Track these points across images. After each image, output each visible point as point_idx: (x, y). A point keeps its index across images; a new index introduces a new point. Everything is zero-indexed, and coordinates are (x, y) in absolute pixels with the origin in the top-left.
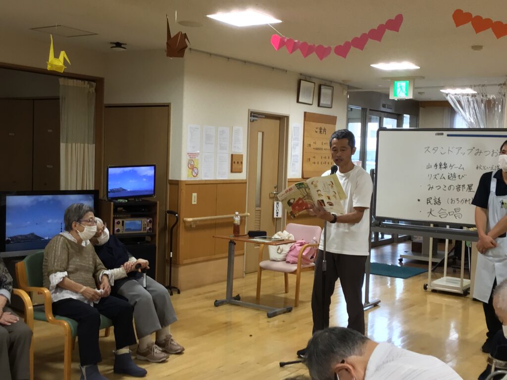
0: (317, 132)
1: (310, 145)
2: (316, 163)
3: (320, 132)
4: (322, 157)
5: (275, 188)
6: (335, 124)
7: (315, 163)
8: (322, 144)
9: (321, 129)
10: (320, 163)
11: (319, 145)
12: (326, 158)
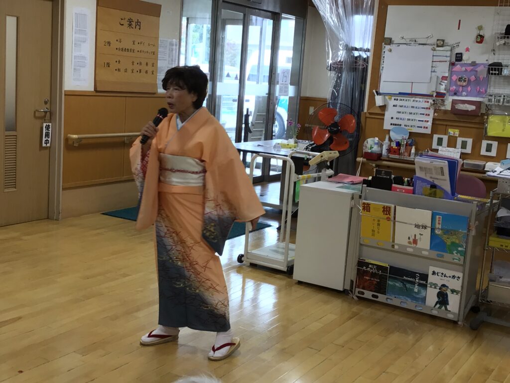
0: (123, 25)
1: (109, 43)
2: (122, 70)
3: (130, 25)
4: (133, 63)
5: (46, 103)
6: (159, 17)
7: (119, 70)
8: (134, 44)
9: (130, 21)
10: (129, 71)
11: (127, 44)
12: (141, 63)
